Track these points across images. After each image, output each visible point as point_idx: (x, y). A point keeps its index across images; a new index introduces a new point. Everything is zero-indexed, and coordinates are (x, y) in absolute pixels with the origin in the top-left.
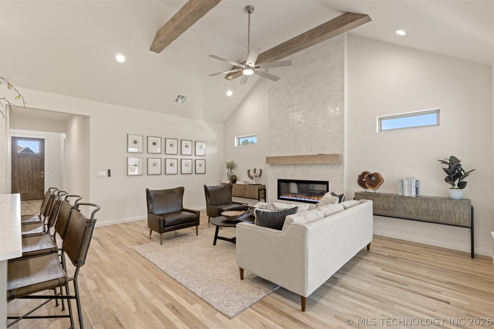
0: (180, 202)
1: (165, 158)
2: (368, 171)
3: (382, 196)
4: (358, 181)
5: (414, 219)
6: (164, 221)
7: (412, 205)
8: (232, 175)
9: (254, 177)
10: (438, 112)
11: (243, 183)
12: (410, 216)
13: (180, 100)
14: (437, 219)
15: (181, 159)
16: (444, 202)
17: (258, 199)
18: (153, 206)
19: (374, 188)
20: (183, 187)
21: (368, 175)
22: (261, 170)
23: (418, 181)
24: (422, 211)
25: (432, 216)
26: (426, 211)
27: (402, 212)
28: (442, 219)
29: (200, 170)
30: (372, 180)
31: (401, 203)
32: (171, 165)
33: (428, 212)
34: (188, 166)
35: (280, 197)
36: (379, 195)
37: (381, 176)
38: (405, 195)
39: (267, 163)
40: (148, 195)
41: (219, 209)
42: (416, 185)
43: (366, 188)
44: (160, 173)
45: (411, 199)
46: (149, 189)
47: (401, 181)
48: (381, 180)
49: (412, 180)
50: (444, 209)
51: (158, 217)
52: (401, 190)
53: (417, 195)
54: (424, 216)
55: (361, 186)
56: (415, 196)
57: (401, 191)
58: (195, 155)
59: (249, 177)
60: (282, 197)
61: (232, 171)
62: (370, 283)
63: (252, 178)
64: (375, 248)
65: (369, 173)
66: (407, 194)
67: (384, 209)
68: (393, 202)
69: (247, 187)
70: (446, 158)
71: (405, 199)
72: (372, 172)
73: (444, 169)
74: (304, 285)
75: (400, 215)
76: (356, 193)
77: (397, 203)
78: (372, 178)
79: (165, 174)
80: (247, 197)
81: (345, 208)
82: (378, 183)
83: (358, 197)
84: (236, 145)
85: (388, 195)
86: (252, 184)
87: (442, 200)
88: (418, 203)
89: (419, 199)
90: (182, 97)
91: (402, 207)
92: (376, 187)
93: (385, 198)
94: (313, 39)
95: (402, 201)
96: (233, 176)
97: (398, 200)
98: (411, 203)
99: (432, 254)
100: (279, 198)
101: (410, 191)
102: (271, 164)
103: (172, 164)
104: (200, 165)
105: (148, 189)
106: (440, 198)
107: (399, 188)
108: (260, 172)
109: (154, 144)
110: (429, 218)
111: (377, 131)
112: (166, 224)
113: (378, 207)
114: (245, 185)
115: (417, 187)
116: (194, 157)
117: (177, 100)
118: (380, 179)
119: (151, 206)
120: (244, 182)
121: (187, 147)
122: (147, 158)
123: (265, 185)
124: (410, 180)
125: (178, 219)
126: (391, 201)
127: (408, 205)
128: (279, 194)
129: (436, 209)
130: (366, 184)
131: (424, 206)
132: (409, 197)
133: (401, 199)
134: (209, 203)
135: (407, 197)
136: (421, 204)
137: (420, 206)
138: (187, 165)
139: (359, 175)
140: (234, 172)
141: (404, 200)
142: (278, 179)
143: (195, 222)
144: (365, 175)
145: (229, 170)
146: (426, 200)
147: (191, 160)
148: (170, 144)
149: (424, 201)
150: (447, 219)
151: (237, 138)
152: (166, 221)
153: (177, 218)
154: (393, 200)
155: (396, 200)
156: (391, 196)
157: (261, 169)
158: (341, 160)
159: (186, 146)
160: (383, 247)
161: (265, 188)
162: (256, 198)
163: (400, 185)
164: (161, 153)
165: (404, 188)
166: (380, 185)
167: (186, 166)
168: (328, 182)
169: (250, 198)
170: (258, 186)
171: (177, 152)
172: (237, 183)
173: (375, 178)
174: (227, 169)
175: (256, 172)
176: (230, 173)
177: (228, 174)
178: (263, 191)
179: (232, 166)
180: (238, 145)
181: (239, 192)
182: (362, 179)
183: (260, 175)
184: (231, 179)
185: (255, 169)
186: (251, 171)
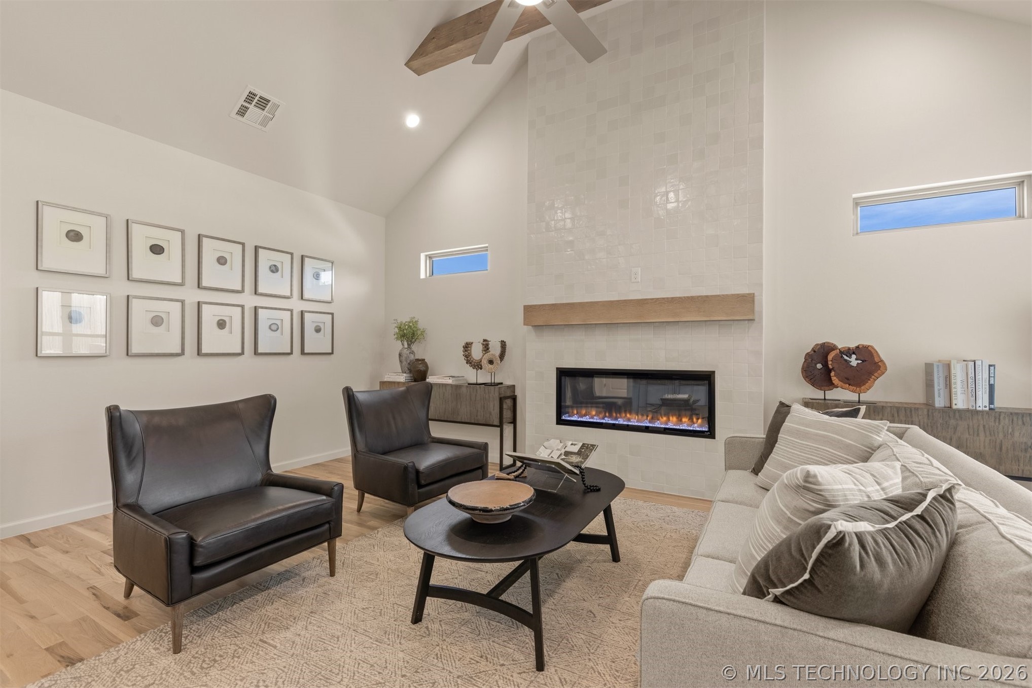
0: (259, 449)
1: (199, 302)
2: (834, 341)
3: (889, 409)
4: (803, 368)
6: (192, 545)
7: (982, 434)
8: (412, 357)
9: (484, 363)
10: (1022, 182)
11: (450, 381)
13: (255, 114)
15: (256, 308)
17: (498, 424)
18: (140, 475)
19: (858, 389)
20: (270, 395)
21: (836, 352)
22: (503, 345)
23: (995, 366)
24: (1014, 449)
29: (316, 342)
30: (852, 365)
31: (948, 428)
32: (221, 324)
34: (278, 329)
35: (563, 418)
37: (877, 354)
38: (956, 407)
39: (525, 323)
40: (119, 434)
41: (406, 468)
42: (990, 377)
44: (178, 350)
45: (978, 417)
46: (122, 408)
47: (942, 368)
48: (880, 367)
49: (977, 362)
51: (163, 532)
53: (993, 406)
55: (813, 384)
56: (989, 408)
57: (942, 396)
58: (302, 298)
59: (468, 362)
60: (569, 416)
61: (414, 347)
63: (478, 366)
65: (836, 346)
66: (960, 403)
69: (464, 390)
71: (961, 418)
72: (848, 343)
77: (937, 428)
78: (852, 360)
79: (199, 353)
80: (463, 421)
82: (869, 374)
84: (423, 276)
86: (477, 384)
88: (1001, 427)
89: (1002, 417)
90: (263, 103)
92: (864, 384)
93: (898, 416)
95: (952, 422)
96: (418, 360)
97: (941, 421)
98: (982, 427)
100: (560, 421)
101: (973, 394)
102: (535, 326)
103: (224, 321)
104: (318, 330)
105: (117, 408)
108: (500, 349)
109: (157, 249)
111: (851, 234)
112: (198, 562)
114: (458, 387)
115: (992, 382)
116: (297, 305)
117: (242, 112)
118: (876, 363)
119: (130, 478)
120: (454, 379)
121: (277, 270)
122: (128, 296)
123: (514, 386)
124: (971, 364)
125: (258, 527)
127: (971, 432)
128: (560, 409)
130: (832, 378)
131: (1021, 435)
132: (973, 413)
133: (949, 417)
134: (361, 446)
135: (966, 411)
136: (1013, 431)
137: (1010, 436)
138: (275, 328)
139: (807, 354)
140: (420, 351)
141: (957, 420)
142: (557, 368)
143: (327, 526)
144: (825, 353)
145: (403, 345)
147: (289, 312)
148: (217, 257)
149: (1021, 420)
151: (426, 256)
152: (201, 547)
153: (252, 525)
154: (925, 421)
155: (933, 418)
157: (502, 342)
158: (754, 313)
159: (273, 268)
161: (514, 392)
162: (492, 423)
163: (938, 378)
164: (182, 284)
165: (953, 386)
166: (877, 378)
167: (272, 330)
168: (714, 373)
169: (473, 421)
170: (496, 387)
171: (243, 286)
172: (431, 379)
173: (860, 362)
174: (399, 342)
175: (488, 349)
176: (406, 352)
177: (400, 355)
178: (508, 403)
179: (413, 334)
180: (428, 275)
181: (436, 404)
182: (816, 365)
183: (502, 356)
184: (410, 371)
185: (485, 340)
186: (473, 345)
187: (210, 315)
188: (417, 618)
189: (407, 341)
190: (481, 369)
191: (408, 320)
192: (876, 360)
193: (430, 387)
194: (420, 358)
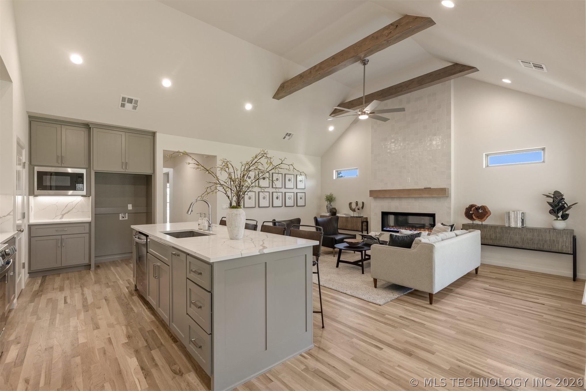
1: (272, 192)
2: (475, 204)
3: (489, 227)
4: (465, 213)
5: (520, 247)
7: (517, 235)
8: (331, 207)
9: (356, 209)
10: (543, 149)
11: (344, 216)
12: (516, 245)
13: (287, 137)
14: (542, 247)
15: (285, 192)
16: (548, 231)
17: (361, 231)
19: (481, 220)
20: (299, 218)
21: (475, 208)
22: (363, 203)
23: (523, 213)
24: (527, 240)
25: (537, 244)
26: (531, 240)
27: (508, 242)
28: (546, 247)
29: (301, 202)
30: (479, 213)
31: (507, 233)
33: (533, 241)
34: (291, 199)
35: (384, 229)
36: (486, 226)
37: (488, 209)
38: (511, 226)
39: (370, 196)
42: (522, 217)
43: (473, 220)
44: (268, 206)
45: (517, 230)
47: (507, 214)
49: (518, 212)
50: (548, 238)
52: (508, 221)
53: (523, 226)
54: (530, 245)
55: (469, 218)
56: (521, 227)
57: (508, 223)
58: (297, 188)
59: (351, 209)
60: (386, 229)
61: (332, 204)
62: (480, 293)
63: (354, 210)
64: (483, 273)
65: (476, 205)
66: (513, 225)
67: (491, 239)
68: (500, 233)
69: (349, 219)
70: (550, 193)
71: (511, 230)
72: (479, 205)
73: (548, 202)
74: (432, 286)
75: (506, 244)
76: (463, 225)
77: (504, 233)
78: (480, 210)
79: (273, 206)
81: (457, 236)
82: (485, 215)
83: (465, 227)
84: (334, 178)
85: (495, 226)
86: (354, 217)
87: (546, 230)
88: (523, 233)
89: (524, 230)
90: (289, 135)
91: (508, 237)
92: (483, 219)
93: (492, 229)
94: (423, 85)
95: (508, 231)
96: (333, 208)
97: (505, 231)
98: (517, 233)
99: (537, 277)
101: (516, 222)
102: (375, 197)
103: (278, 197)
104: (301, 198)
106: (545, 229)
107: (506, 220)
108: (362, 205)
109: (264, 178)
110: (534, 246)
111: (484, 167)
113: (485, 237)
114: (347, 218)
115: (523, 218)
116: (295, 191)
117: (285, 138)
118: (487, 212)
120: (346, 215)
121: (290, 180)
122: (259, 192)
123: (367, 218)
124: (516, 212)
126: (498, 231)
127: (514, 235)
128: (383, 226)
129: (541, 238)
130: (474, 217)
131: (529, 236)
132: (516, 228)
133: (508, 229)
135: (513, 228)
136: (527, 234)
137: (526, 236)
138: (289, 198)
139: (466, 208)
140: (334, 205)
142: (382, 212)
144: (472, 208)
146: (532, 230)
147: (293, 193)
148: (276, 178)
149: (529, 231)
150: (551, 247)
151: (336, 171)
154: (500, 231)
155: (502, 230)
156: (497, 227)
157: (363, 202)
158: (448, 194)
160: (490, 272)
161: (367, 220)
162: (359, 230)
163: (507, 217)
164: (269, 187)
165: (510, 219)
166: (488, 217)
168: (435, 214)
169: (352, 230)
170: (361, 218)
171: (282, 186)
172: (338, 215)
173: (482, 211)
174: (327, 202)
175: (357, 205)
176: (329, 205)
177: (327, 206)
178: (365, 223)
179: (331, 199)
180: (336, 177)
181: (340, 224)
182: (469, 212)
183: (363, 207)
184: (330, 212)
185: (356, 202)
186: (352, 203)
187: (275, 195)
188: (337, 266)
189: (329, 201)
190: (355, 211)
191: (329, 194)
192: (487, 210)
193: (338, 217)
194: (334, 207)
